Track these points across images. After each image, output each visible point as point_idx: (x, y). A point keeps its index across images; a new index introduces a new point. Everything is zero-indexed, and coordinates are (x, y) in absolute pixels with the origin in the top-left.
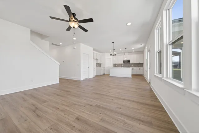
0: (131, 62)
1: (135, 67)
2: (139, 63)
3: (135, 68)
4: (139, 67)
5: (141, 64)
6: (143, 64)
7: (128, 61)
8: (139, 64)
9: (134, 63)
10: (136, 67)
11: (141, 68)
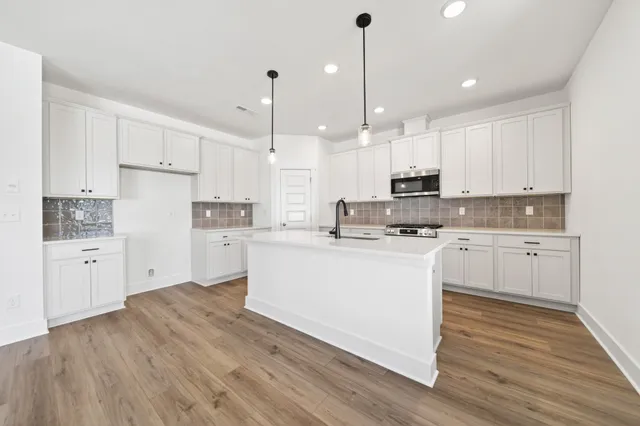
0: (447, 190)
1: (479, 225)
2: (520, 192)
3: (480, 237)
4: (520, 224)
5: (536, 200)
6: (561, 198)
7: (431, 182)
8: (520, 201)
9: (473, 194)
10: (491, 224)
11: (547, 239)
